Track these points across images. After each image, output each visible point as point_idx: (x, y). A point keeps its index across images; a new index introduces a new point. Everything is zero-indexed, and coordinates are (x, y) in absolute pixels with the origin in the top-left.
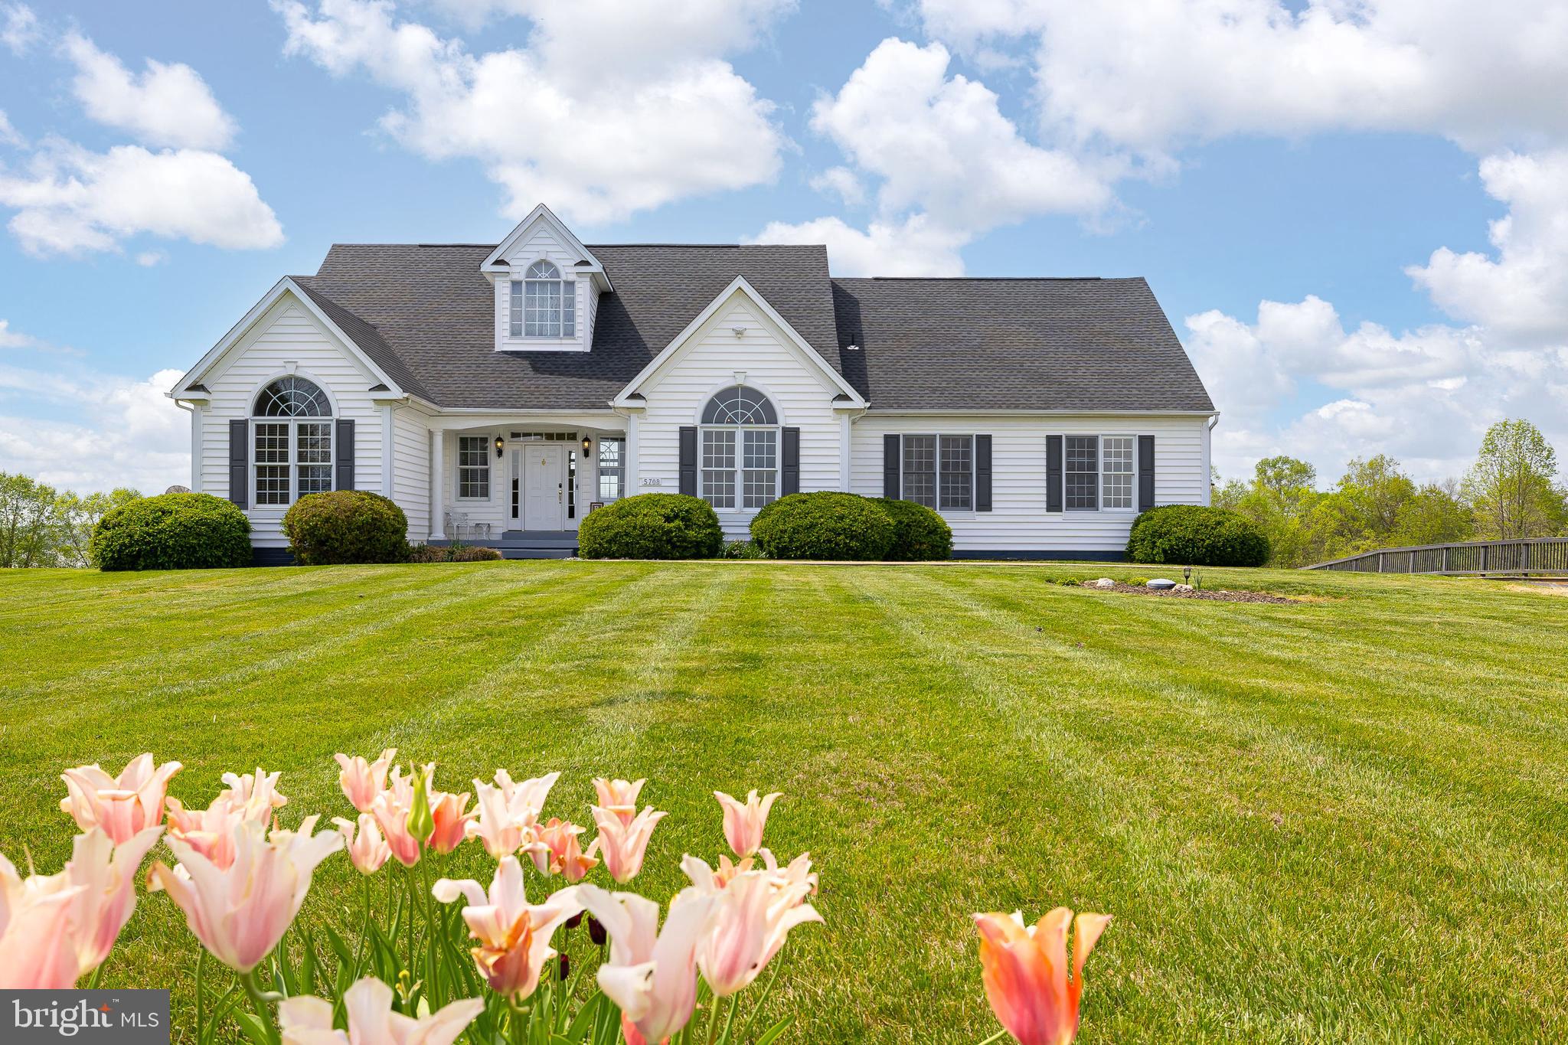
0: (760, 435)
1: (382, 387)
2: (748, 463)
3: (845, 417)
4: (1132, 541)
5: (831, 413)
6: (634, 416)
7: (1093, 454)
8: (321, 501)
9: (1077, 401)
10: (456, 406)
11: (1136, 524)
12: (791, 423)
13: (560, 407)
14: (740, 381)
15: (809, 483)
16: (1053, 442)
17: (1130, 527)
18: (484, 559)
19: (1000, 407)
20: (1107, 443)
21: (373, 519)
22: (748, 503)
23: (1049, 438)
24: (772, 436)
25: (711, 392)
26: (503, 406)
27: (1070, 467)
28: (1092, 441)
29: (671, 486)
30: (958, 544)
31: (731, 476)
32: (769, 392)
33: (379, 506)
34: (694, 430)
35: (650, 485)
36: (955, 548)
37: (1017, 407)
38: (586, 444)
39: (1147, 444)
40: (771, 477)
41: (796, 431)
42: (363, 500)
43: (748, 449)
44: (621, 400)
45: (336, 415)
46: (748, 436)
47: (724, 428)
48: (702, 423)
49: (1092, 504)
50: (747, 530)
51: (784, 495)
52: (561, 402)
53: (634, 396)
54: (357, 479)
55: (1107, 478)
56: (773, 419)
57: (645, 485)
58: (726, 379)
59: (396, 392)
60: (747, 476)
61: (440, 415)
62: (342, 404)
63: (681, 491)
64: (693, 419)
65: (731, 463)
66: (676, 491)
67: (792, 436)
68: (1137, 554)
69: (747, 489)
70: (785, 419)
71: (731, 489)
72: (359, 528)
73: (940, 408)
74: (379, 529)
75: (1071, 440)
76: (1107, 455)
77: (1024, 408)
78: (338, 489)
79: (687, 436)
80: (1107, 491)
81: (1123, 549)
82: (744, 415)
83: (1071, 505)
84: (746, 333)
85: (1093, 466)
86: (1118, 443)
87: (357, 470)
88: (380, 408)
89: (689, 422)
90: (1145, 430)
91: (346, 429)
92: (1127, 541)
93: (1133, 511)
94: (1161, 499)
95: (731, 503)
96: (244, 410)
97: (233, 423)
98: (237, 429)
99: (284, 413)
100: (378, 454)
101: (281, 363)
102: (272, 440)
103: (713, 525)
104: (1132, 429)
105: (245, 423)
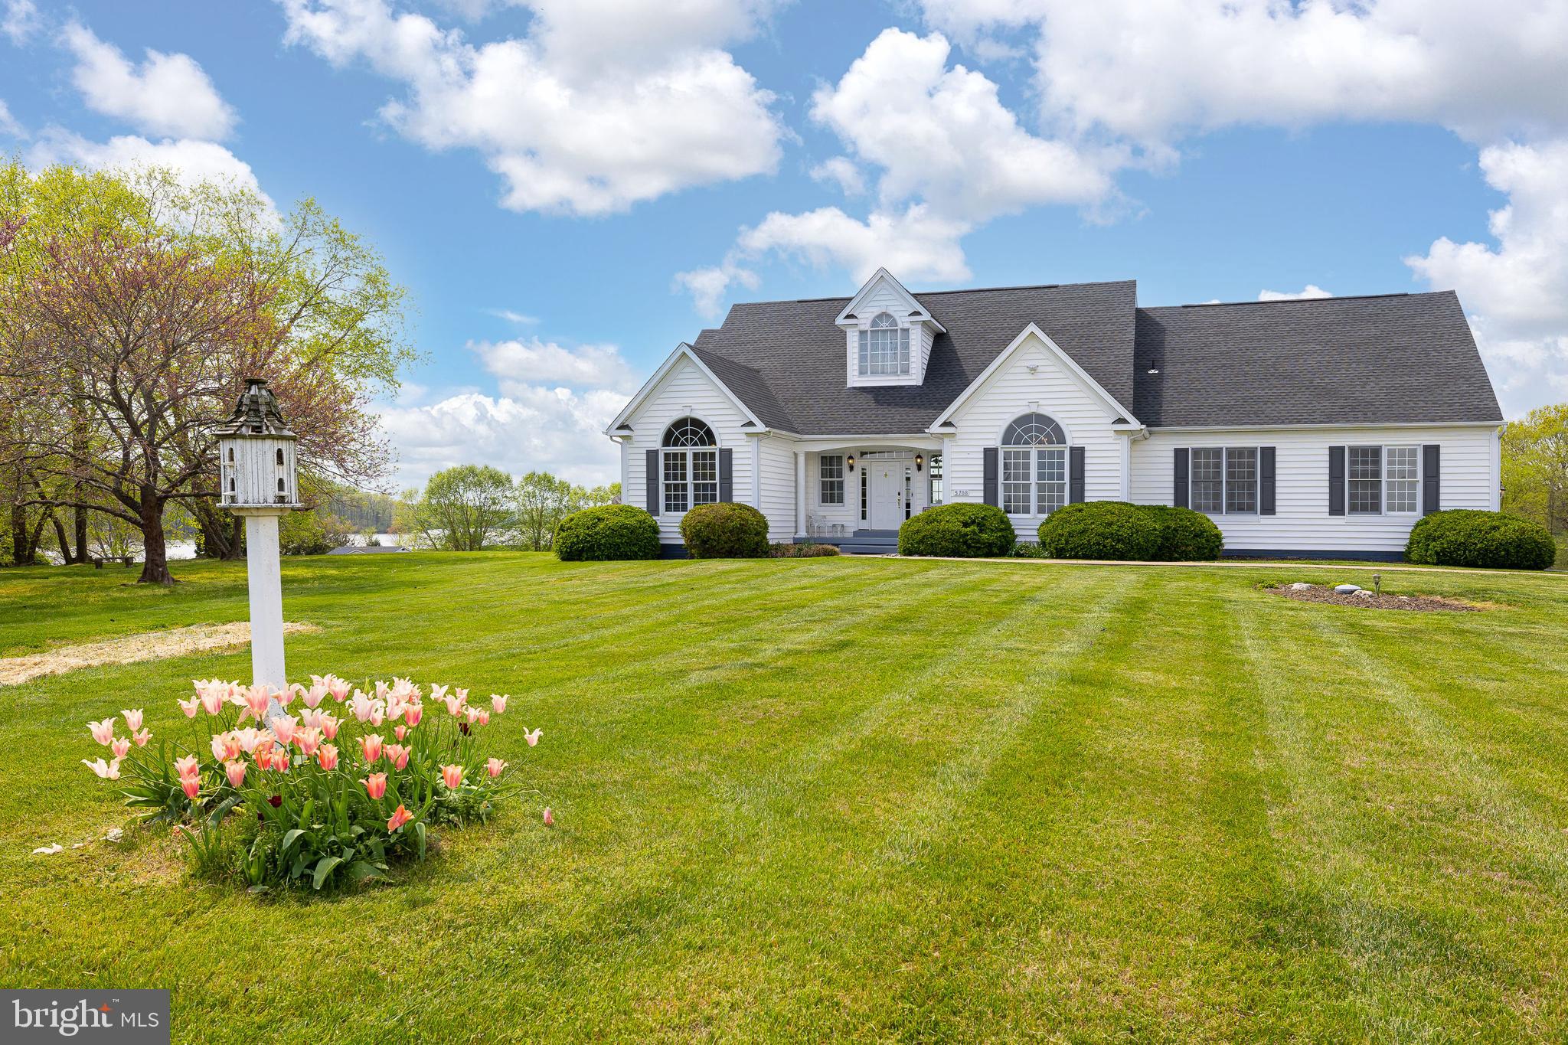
0: (1051, 454)
1: (751, 424)
2: (1041, 476)
3: (1125, 438)
4: (1411, 543)
5: (1112, 434)
6: (946, 440)
7: (1377, 463)
8: (705, 511)
9: (1360, 415)
10: (813, 434)
11: (1417, 525)
12: (1078, 443)
13: (892, 433)
14: (1033, 409)
15: (1092, 495)
16: (1336, 453)
17: (1410, 530)
18: (825, 555)
19: (1283, 422)
20: (1391, 453)
21: (741, 524)
22: (1041, 510)
23: (1331, 449)
24: (1061, 454)
25: (1009, 419)
26: (849, 432)
27: (1352, 475)
28: (1375, 451)
29: (977, 497)
30: (1229, 544)
31: (1027, 487)
32: (1058, 417)
33: (746, 515)
34: (996, 450)
35: (960, 496)
36: (1226, 547)
37: (1299, 422)
38: (919, 460)
39: (1432, 454)
40: (1061, 488)
41: (1082, 450)
42: (735, 510)
43: (1041, 466)
44: (935, 428)
45: (719, 445)
46: (1041, 454)
47: (1021, 448)
48: (1003, 444)
49: (1375, 509)
50: (1035, 533)
51: (1071, 502)
52: (894, 429)
53: (946, 424)
54: (735, 493)
55: (1391, 485)
56: (1062, 440)
57: (956, 496)
58: (1022, 408)
59: (761, 427)
60: (1041, 488)
61: (801, 440)
62: (723, 437)
63: (985, 502)
64: (995, 441)
65: (1027, 477)
66: (981, 501)
67: (1078, 454)
68: (1414, 556)
69: (1041, 499)
70: (1073, 440)
71: (1027, 499)
72: (730, 532)
73: (1226, 424)
74: (745, 532)
75: (1354, 450)
76: (1390, 463)
77: (1307, 423)
78: (721, 501)
79: (990, 455)
80: (1390, 496)
81: (1403, 549)
82: (1038, 438)
83: (1354, 509)
84: (1039, 370)
85: (1377, 474)
86: (1402, 453)
87: (734, 487)
88: (750, 439)
89: (991, 444)
90: (1430, 439)
91: (727, 454)
92: (1407, 542)
93: (1418, 514)
94: (1446, 503)
95: (1027, 510)
96: (656, 443)
97: (648, 452)
98: (652, 456)
99: (683, 444)
100: (749, 474)
101: (680, 407)
102: (676, 464)
103: (1007, 528)
104: (1416, 439)
105: (656, 452)
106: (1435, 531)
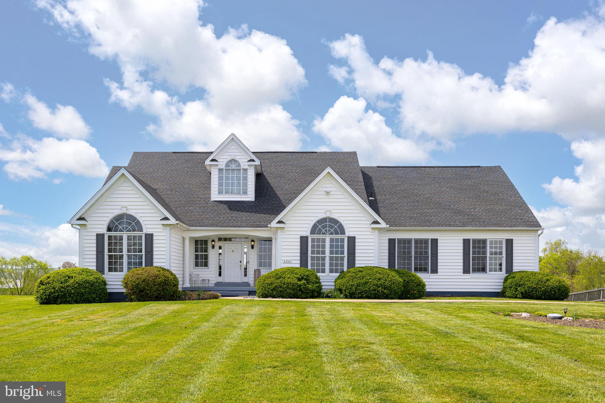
0: (337, 240)
1: (166, 219)
2: (331, 252)
3: (377, 232)
4: (504, 288)
5: (370, 230)
6: (279, 231)
7: (485, 247)
8: (141, 272)
9: (477, 223)
10: (196, 226)
11: (506, 280)
12: (352, 234)
13: (243, 227)
14: (328, 215)
15: (360, 262)
16: (466, 242)
17: (503, 281)
18: (213, 298)
19: (442, 226)
20: (491, 242)
21: (164, 280)
22: (331, 271)
23: (464, 240)
24: (342, 240)
25: (315, 220)
26: (217, 226)
27: (474, 253)
28: (484, 241)
29: (296, 263)
30: (429, 289)
31: (324, 259)
32: (341, 220)
33: (167, 274)
34: (307, 238)
35: (286, 263)
36: (428, 290)
37: (450, 226)
38: (253, 243)
39: (510, 243)
40: (342, 259)
41: (354, 238)
42: (160, 271)
43: (331, 246)
44: (274, 224)
45: (145, 231)
46: (332, 240)
47: (321, 236)
48: (310, 234)
49: (483, 270)
50: (333, 284)
51: (348, 268)
52: (244, 224)
53: (280, 222)
54: (154, 260)
55: (491, 259)
56: (343, 232)
57: (284, 263)
58: (322, 214)
59: (173, 221)
60: (331, 259)
61: (188, 230)
62: (147, 226)
63: (301, 266)
64: (306, 232)
65: (324, 252)
66: (298, 266)
67: (352, 240)
68: (507, 294)
69: (331, 265)
70: (349, 232)
71: (324, 265)
72: (158, 285)
73: (415, 226)
74: (167, 284)
75: (474, 241)
76: (491, 247)
77: (453, 226)
78: (146, 266)
79: (304, 240)
80: (491, 264)
81: (500, 291)
82: (329, 231)
83: (474, 270)
84: (331, 193)
85: (485, 253)
86: (496, 242)
87: (154, 257)
88: (165, 228)
89: (304, 234)
90: (509, 236)
91: (150, 238)
92: (502, 287)
93: (503, 274)
94: (516, 269)
95: (323, 271)
96: (103, 230)
97: (98, 235)
98: (100, 238)
99: (121, 231)
100: (164, 249)
101: (120, 207)
102: (115, 243)
103: (318, 281)
104: (503, 236)
105: (103, 235)
106: (520, 281)
